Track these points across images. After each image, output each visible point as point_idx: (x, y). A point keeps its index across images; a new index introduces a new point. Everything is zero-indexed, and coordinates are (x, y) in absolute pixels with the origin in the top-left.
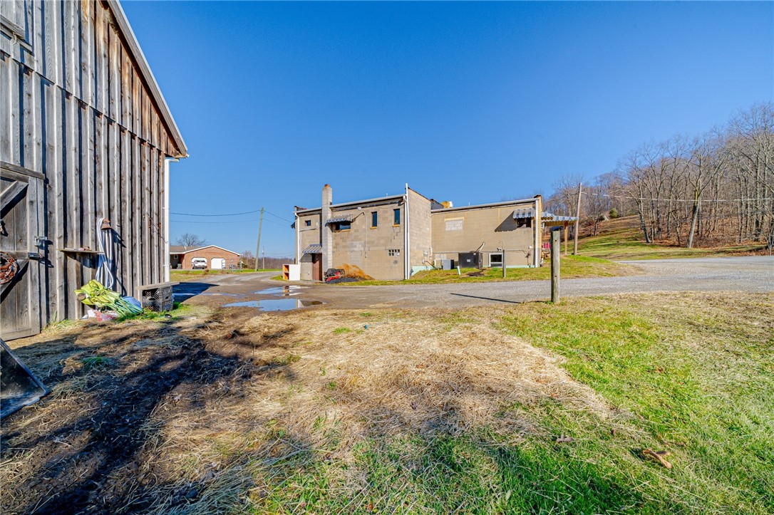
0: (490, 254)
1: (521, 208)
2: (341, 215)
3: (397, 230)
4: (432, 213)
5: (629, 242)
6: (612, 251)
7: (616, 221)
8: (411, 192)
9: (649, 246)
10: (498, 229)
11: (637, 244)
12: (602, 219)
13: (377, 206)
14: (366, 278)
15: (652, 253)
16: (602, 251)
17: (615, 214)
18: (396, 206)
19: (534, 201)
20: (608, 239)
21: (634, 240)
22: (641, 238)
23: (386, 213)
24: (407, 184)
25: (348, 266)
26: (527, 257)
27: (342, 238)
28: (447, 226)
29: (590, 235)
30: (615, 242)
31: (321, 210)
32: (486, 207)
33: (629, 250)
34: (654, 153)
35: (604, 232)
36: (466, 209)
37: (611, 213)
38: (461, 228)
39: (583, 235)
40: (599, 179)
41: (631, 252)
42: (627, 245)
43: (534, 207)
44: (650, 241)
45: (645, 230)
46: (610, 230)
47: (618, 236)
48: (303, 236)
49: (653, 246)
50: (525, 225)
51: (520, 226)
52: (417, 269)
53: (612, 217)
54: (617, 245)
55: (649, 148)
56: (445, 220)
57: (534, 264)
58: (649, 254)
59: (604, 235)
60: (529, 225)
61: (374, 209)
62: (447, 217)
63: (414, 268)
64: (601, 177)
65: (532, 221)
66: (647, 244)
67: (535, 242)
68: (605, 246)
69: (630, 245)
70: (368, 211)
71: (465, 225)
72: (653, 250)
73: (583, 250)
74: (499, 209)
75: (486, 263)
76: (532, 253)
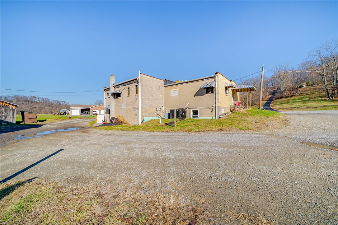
0: (192, 110)
1: (208, 81)
2: (117, 90)
3: (136, 97)
4: (164, 87)
5: (316, 99)
6: (304, 104)
7: (310, 88)
8: (143, 76)
9: (330, 101)
10: (195, 95)
11: (322, 100)
12: (301, 87)
13: (129, 84)
14: (126, 123)
15: (331, 106)
16: (298, 105)
17: (310, 84)
18: (136, 84)
19: (215, 77)
20: (304, 98)
21: (321, 98)
22: (325, 96)
23: (132, 87)
24: (139, 71)
25: (120, 116)
26: (212, 112)
27: (118, 102)
28: (171, 94)
29: (292, 96)
30: (308, 99)
31: (109, 88)
32: (189, 82)
33: (315, 104)
34: (333, 46)
35: (302, 94)
36: (180, 84)
37: (307, 83)
38: (178, 95)
39: (289, 95)
40: (301, 65)
41: (316, 105)
42: (315, 101)
43: (215, 80)
44: (331, 98)
45: (327, 92)
46: (306, 92)
47: (310, 96)
48: (106, 101)
49: (333, 101)
50: (211, 92)
51: (208, 93)
52: (147, 119)
53: (308, 85)
54: (309, 100)
55: (330, 44)
56: (171, 90)
57: (215, 116)
58: (328, 106)
59: (301, 96)
60: (212, 92)
61: (128, 86)
62: (171, 89)
63: (145, 118)
64: (302, 64)
65: (214, 89)
66: (329, 100)
67: (215, 102)
68: (300, 101)
69: (317, 101)
70: (126, 87)
71: (179, 93)
72: (332, 104)
73: (286, 104)
74: (196, 83)
75: (190, 115)
76: (214, 110)
